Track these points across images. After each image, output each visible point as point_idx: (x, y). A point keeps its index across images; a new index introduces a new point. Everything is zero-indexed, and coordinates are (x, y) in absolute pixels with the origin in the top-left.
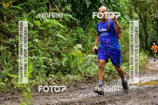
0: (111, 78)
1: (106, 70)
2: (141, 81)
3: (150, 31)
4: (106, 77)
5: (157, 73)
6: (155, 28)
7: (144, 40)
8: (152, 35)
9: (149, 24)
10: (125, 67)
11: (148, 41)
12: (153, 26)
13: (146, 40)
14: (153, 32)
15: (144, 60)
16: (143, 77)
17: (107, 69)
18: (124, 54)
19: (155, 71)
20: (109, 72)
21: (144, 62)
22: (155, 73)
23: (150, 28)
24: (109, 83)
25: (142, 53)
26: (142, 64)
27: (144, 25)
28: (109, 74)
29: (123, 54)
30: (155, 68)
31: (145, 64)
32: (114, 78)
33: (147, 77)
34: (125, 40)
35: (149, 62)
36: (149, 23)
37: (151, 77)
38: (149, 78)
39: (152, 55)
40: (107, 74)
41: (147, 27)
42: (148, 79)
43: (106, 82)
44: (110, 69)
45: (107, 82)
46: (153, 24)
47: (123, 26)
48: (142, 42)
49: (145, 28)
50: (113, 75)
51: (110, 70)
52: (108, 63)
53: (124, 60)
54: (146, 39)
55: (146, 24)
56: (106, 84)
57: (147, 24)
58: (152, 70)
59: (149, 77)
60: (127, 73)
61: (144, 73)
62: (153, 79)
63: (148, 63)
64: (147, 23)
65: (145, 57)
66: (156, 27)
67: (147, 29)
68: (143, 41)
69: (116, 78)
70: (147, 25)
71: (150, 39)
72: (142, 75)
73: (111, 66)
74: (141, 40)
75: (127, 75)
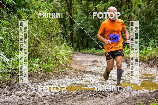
1: (9, 69)
3: (77, 14)
4: (8, 78)
5: (83, 74)
6: (85, 11)
7: (68, 27)
8: (79, 21)
9: (76, 4)
10: (37, 65)
11: (74, 28)
12: (81, 6)
13: (71, 27)
14: (81, 15)
15: (66, 56)
16: (62, 80)
17: (10, 68)
18: (37, 46)
19: (80, 71)
20: (12, 71)
21: (66, 58)
22: (81, 73)
23: (76, 9)
24: (12, 88)
25: (64, 46)
26: (63, 61)
27: (68, 6)
28: (13, 75)
29: (35, 46)
30: (81, 67)
31: (67, 61)
33: (68, 79)
34: (39, 26)
35: (74, 58)
36: (76, 2)
37: (75, 80)
38: (72, 81)
39: (79, 48)
40: (10, 75)
41: (72, 9)
42: (70, 82)
43: (7, 87)
44: (14, 67)
45: (9, 86)
46: (81, 4)
47: (37, 5)
48: (65, 30)
49: (70, 10)
51: (15, 69)
52: (11, 59)
53: (37, 55)
54: (71, 25)
55: (71, 4)
57: (73, 4)
58: (76, 70)
59: (71, 80)
60: (39, 73)
61: (65, 74)
62: (77, 83)
63: (71, 59)
64: (72, 2)
65: (68, 52)
66: (86, 9)
67: (73, 10)
68: (67, 29)
70: (73, 6)
71: (77, 26)
72: (61, 76)
73: (16, 62)
74: (63, 26)
75: (39, 76)
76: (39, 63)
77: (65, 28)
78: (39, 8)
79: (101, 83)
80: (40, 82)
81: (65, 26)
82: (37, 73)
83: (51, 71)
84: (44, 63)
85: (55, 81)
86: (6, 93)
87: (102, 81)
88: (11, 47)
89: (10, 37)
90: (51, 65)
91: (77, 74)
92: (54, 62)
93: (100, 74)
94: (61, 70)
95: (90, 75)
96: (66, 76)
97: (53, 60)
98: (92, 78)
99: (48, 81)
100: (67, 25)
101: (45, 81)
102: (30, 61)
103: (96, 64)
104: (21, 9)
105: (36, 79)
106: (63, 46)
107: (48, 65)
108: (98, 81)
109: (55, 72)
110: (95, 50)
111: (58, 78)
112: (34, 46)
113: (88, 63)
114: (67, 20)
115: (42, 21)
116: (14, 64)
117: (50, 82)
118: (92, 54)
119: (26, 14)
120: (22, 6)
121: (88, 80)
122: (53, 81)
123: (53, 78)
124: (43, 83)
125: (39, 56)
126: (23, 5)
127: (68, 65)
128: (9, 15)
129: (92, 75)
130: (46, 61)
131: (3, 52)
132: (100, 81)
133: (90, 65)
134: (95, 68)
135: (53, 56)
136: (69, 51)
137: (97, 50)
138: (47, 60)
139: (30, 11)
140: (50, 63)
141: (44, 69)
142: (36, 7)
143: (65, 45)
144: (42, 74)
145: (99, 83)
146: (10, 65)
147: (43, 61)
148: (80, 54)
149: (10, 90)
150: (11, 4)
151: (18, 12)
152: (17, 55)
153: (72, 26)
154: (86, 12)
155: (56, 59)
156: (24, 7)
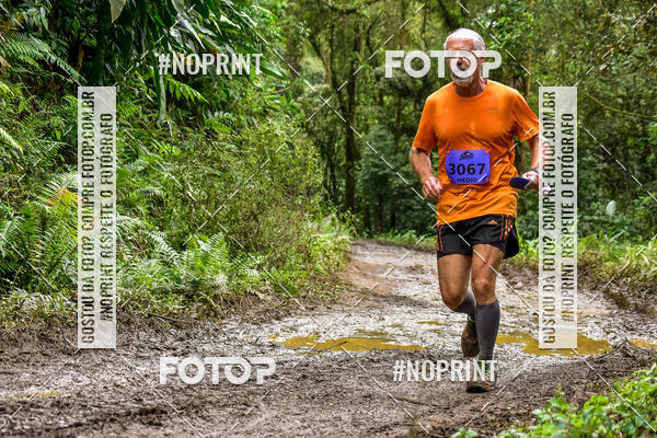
0: (195, 315)
1: (179, 281)
2: (317, 333)
3: (366, 133)
4: (177, 307)
5: (385, 303)
6: (390, 123)
7: (339, 169)
9: (365, 105)
10: (255, 272)
11: (357, 172)
12: (380, 112)
13: (350, 167)
14: (380, 136)
15: (335, 250)
16: (325, 318)
17: (182, 277)
18: (255, 218)
19: (375, 295)
20: (188, 288)
21: (336, 257)
22: (378, 302)
23: (366, 120)
24: (187, 335)
25: (330, 222)
26: (326, 264)
27: (343, 108)
28: (189, 298)
29: (252, 218)
30: (377, 284)
31: (338, 265)
32: (208, 315)
33: (341, 317)
35: (356, 257)
36: (367, 99)
37: (361, 319)
38: (353, 322)
39: (370, 229)
40: (181, 298)
41: (355, 117)
42: (346, 324)
43: (173, 331)
44: (193, 276)
45: (178, 327)
46: (381, 103)
47: (259, 103)
48: (333, 177)
50: (205, 301)
51: (194, 282)
52: (185, 253)
53: (255, 244)
54: (350, 163)
55: (352, 103)
56: (175, 336)
57: (359, 104)
58: (365, 292)
59: (351, 320)
60: (261, 296)
61: (333, 302)
62: (367, 328)
63: (349, 260)
64: (356, 98)
65: (340, 238)
66: (394, 120)
68: (336, 174)
69: (215, 316)
70: (358, 109)
71: (367, 166)
72: (321, 307)
73: (199, 263)
74: (327, 166)
75: (261, 306)
76: (259, 267)
77: (332, 171)
78: (265, 111)
79: (435, 331)
80: (264, 321)
81: (331, 166)
82: (255, 294)
83: (293, 291)
84: (273, 269)
85: (306, 321)
86: (174, 349)
87: (439, 327)
88: (183, 219)
89: (183, 191)
90: (294, 274)
91: (367, 303)
92: (303, 266)
93: (432, 305)
94: (323, 289)
95: (403, 308)
96: (334, 307)
97: (301, 261)
98: (408, 316)
99: (286, 319)
100: (339, 162)
101: (278, 319)
102: (236, 261)
103: (419, 276)
104: (216, 114)
105: (251, 313)
106: (327, 222)
107: (287, 275)
108: (426, 327)
109: (304, 294)
110: (414, 236)
111: (314, 312)
112: (247, 219)
113: (397, 272)
114: (339, 147)
115: (272, 149)
116: (192, 268)
117: (291, 324)
118: (406, 248)
119: (228, 129)
120: (217, 105)
121: (398, 321)
122: (300, 321)
123: (298, 311)
124: (272, 324)
125: (262, 247)
126: (222, 102)
127: (341, 276)
128: (182, 130)
129: (409, 308)
130: (280, 264)
131: (163, 234)
132: (433, 327)
133: (400, 278)
134: (417, 287)
135: (299, 251)
136: (345, 237)
137: (422, 238)
138: (283, 260)
139: (240, 120)
140: (291, 268)
141: (276, 286)
142: (255, 110)
143: (333, 220)
144: (269, 298)
145: (430, 331)
146: (183, 271)
147: (272, 263)
148: (374, 246)
149: (181, 340)
150: (190, 100)
151: (206, 121)
152: (200, 242)
153: (353, 165)
154: (392, 127)
155: (309, 258)
156: (224, 108)
